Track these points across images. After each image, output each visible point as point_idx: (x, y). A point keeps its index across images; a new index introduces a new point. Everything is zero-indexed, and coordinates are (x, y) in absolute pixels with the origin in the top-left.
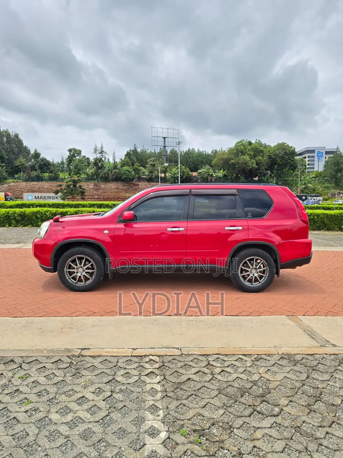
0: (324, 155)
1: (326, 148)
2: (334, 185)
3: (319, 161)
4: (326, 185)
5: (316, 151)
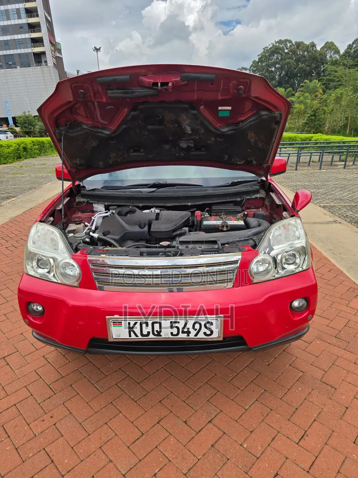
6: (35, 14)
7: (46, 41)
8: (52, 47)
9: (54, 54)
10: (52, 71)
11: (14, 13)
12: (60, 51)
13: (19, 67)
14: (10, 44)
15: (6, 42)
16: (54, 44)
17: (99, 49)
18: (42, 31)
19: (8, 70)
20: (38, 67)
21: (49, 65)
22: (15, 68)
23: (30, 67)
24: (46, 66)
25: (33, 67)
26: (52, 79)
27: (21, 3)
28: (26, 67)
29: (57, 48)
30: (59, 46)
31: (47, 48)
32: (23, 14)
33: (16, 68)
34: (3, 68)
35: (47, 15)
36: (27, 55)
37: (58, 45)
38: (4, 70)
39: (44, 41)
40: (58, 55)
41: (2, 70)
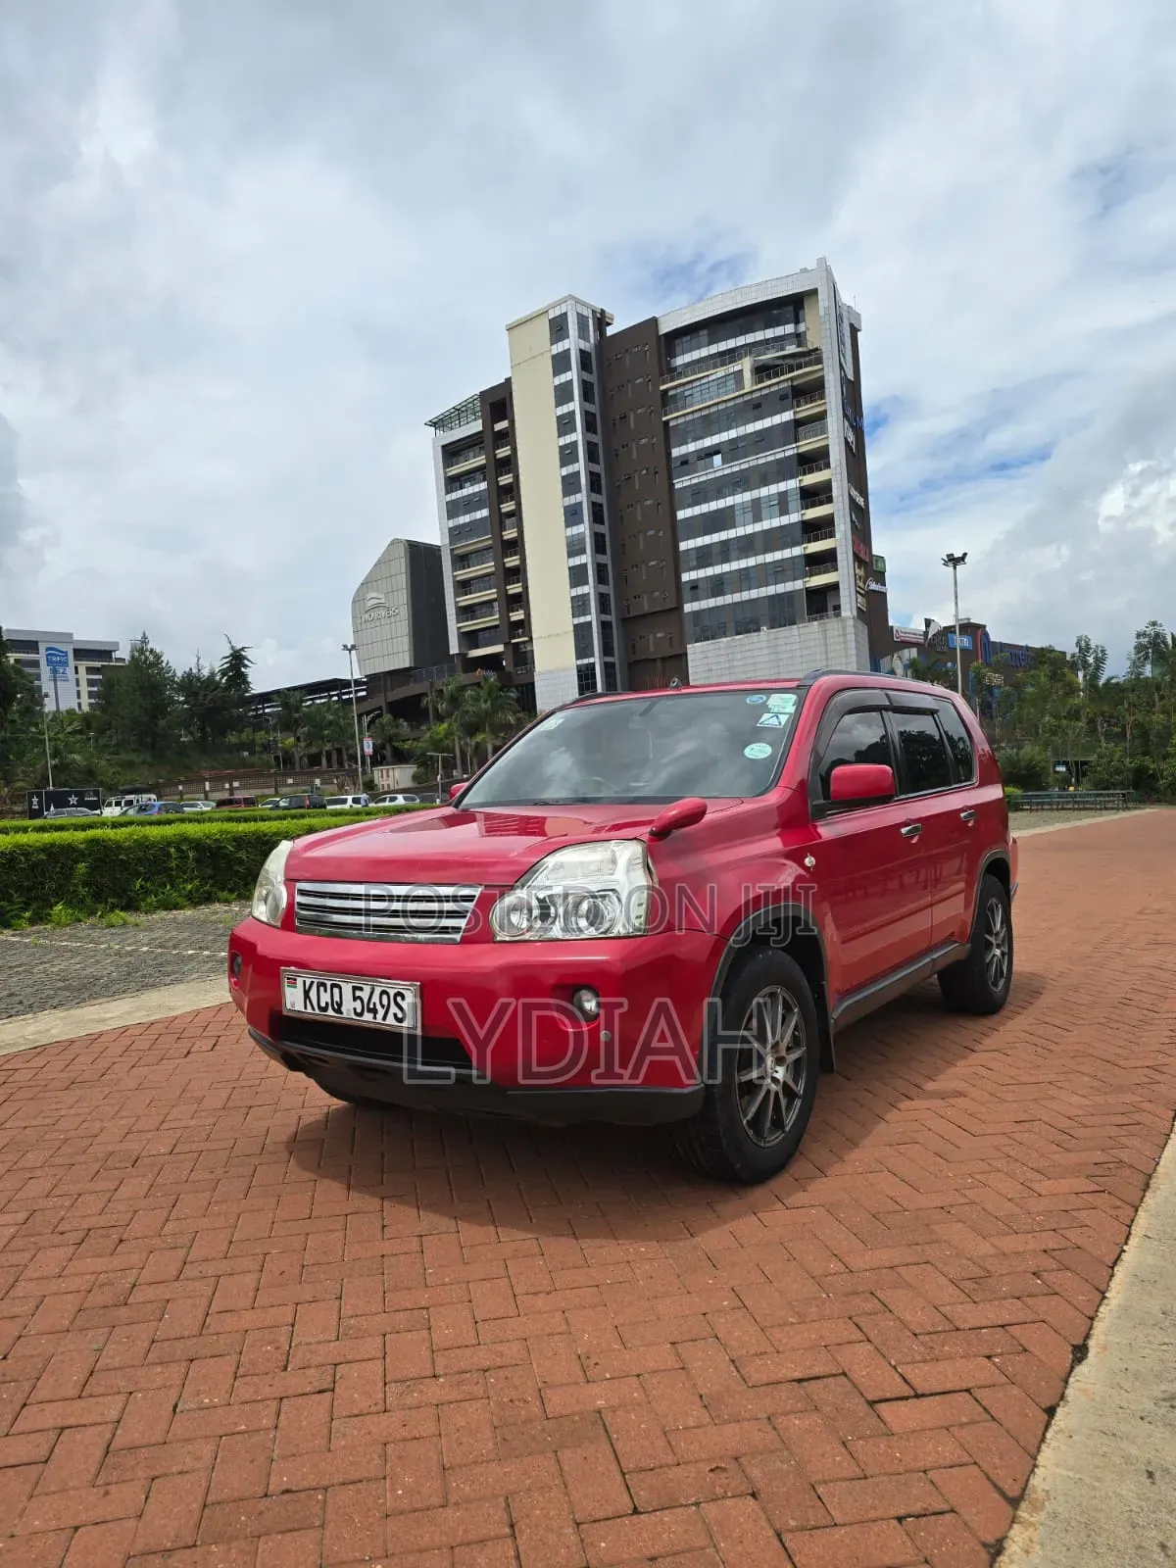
0: (72, 663)
1: (75, 638)
2: (148, 758)
3: (55, 681)
4: (123, 756)
5: (42, 647)
6: (823, 497)
7: (845, 559)
8: (859, 567)
9: (861, 585)
10: (851, 630)
11: (772, 503)
12: (880, 577)
13: (765, 628)
14: (752, 575)
15: (744, 572)
16: (867, 560)
17: (963, 558)
18: (838, 535)
19: (738, 637)
20: (815, 623)
21: (843, 614)
22: (754, 631)
23: (795, 624)
24: (835, 619)
25: (801, 625)
26: (846, 649)
27: (791, 478)
28: (785, 626)
29: (875, 569)
30: (880, 564)
31: (843, 575)
32: (795, 501)
33: (758, 630)
34: (728, 634)
35: (854, 493)
36: (790, 595)
37: (877, 561)
38: (728, 639)
39: (839, 557)
40: (874, 586)
41: (724, 639)
